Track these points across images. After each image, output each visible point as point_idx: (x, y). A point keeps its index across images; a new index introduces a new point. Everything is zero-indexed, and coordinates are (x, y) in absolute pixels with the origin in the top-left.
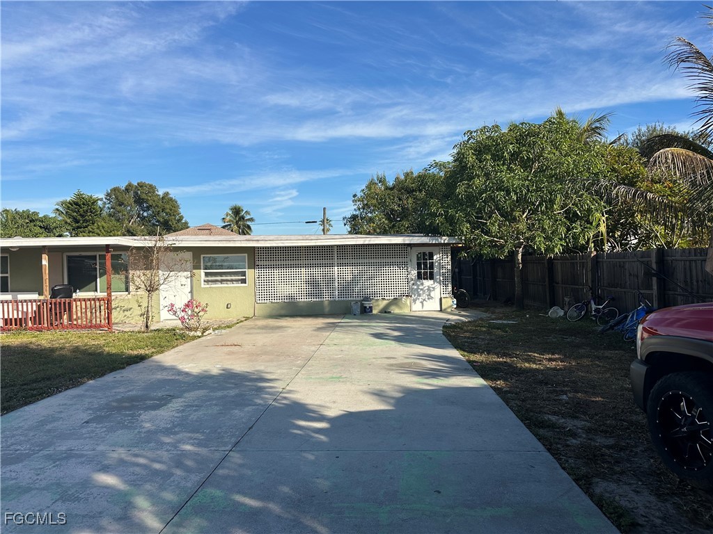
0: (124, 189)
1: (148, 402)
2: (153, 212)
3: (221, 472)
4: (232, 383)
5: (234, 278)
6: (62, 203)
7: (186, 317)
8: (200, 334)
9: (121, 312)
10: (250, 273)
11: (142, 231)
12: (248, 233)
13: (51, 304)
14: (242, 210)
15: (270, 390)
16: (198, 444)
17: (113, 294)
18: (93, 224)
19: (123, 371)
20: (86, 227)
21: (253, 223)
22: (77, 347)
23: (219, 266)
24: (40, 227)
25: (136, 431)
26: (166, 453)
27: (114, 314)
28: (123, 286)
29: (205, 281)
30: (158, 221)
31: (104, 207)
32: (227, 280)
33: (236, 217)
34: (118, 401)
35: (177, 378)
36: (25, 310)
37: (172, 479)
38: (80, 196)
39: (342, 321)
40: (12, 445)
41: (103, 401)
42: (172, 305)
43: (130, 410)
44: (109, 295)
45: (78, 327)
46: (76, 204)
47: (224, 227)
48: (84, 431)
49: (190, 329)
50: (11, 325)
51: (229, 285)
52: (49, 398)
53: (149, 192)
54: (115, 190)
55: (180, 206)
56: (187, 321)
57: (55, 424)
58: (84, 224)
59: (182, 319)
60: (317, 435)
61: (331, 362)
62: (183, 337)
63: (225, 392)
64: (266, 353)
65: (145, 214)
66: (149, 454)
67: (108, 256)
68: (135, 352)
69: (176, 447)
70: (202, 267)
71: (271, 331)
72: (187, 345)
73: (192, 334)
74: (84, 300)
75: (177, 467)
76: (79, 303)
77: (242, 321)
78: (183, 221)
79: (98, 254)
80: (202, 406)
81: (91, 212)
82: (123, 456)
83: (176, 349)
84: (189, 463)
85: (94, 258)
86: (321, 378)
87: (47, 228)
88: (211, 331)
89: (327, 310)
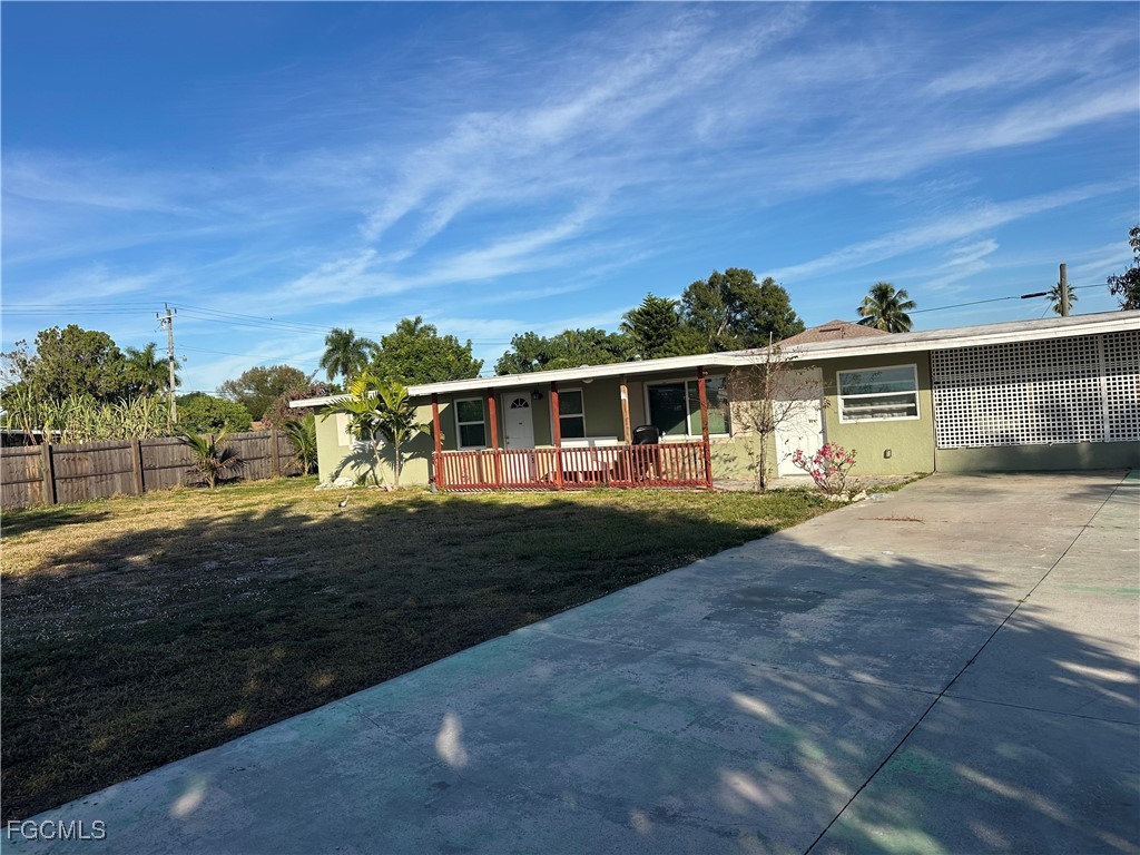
0: (707, 283)
1: (788, 599)
2: (750, 313)
3: (929, 726)
4: (920, 583)
5: (894, 406)
6: (630, 314)
7: (822, 471)
8: (847, 500)
9: (722, 463)
10: (923, 398)
11: (735, 342)
12: (904, 328)
13: (634, 451)
14: (893, 291)
15: (994, 601)
16: (881, 675)
17: (710, 436)
18: (669, 339)
19: (740, 548)
20: (661, 344)
21: (913, 310)
22: (673, 511)
23: (865, 387)
24: (608, 350)
25: (780, 641)
26: (832, 681)
27: (714, 465)
28: (723, 425)
29: (844, 414)
30: (758, 325)
31: (682, 313)
32: (882, 411)
33: (881, 302)
34: (742, 592)
35: (824, 566)
36: (605, 460)
37: (850, 723)
38: (651, 302)
39: (1124, 482)
40: (624, 636)
41: (724, 591)
42: (799, 453)
43: (764, 609)
44: (706, 439)
45: (667, 483)
46: (647, 313)
47: (861, 323)
48: (707, 630)
49: (830, 491)
50: (591, 479)
51: (887, 420)
52: (653, 580)
53: (743, 283)
54: (696, 286)
55: (790, 298)
56: (824, 477)
57: (668, 615)
58: (659, 341)
59: (815, 474)
60: (1111, 694)
61: (1115, 560)
62: (819, 502)
63: (911, 597)
64: (972, 536)
65: (739, 317)
66: (806, 677)
67: (702, 382)
68: (753, 523)
69: (847, 675)
70: (839, 390)
71: (972, 497)
72: (829, 516)
73: (833, 498)
74: (674, 446)
75: (856, 706)
76: (667, 450)
77: (913, 480)
78: (795, 321)
79: (686, 381)
80: (875, 615)
81: (666, 322)
82: (768, 675)
83: (812, 521)
84: (873, 702)
85: (682, 386)
86: (1098, 589)
87: (617, 352)
88: (863, 495)
89: (1086, 460)
